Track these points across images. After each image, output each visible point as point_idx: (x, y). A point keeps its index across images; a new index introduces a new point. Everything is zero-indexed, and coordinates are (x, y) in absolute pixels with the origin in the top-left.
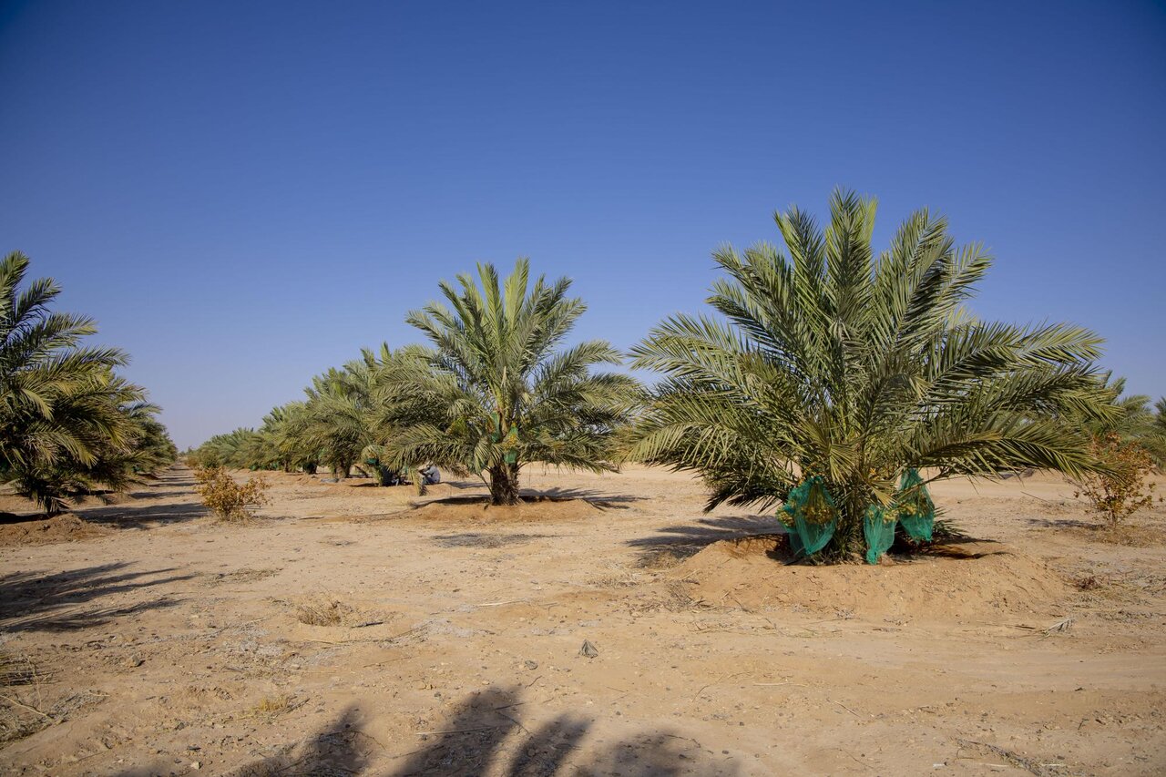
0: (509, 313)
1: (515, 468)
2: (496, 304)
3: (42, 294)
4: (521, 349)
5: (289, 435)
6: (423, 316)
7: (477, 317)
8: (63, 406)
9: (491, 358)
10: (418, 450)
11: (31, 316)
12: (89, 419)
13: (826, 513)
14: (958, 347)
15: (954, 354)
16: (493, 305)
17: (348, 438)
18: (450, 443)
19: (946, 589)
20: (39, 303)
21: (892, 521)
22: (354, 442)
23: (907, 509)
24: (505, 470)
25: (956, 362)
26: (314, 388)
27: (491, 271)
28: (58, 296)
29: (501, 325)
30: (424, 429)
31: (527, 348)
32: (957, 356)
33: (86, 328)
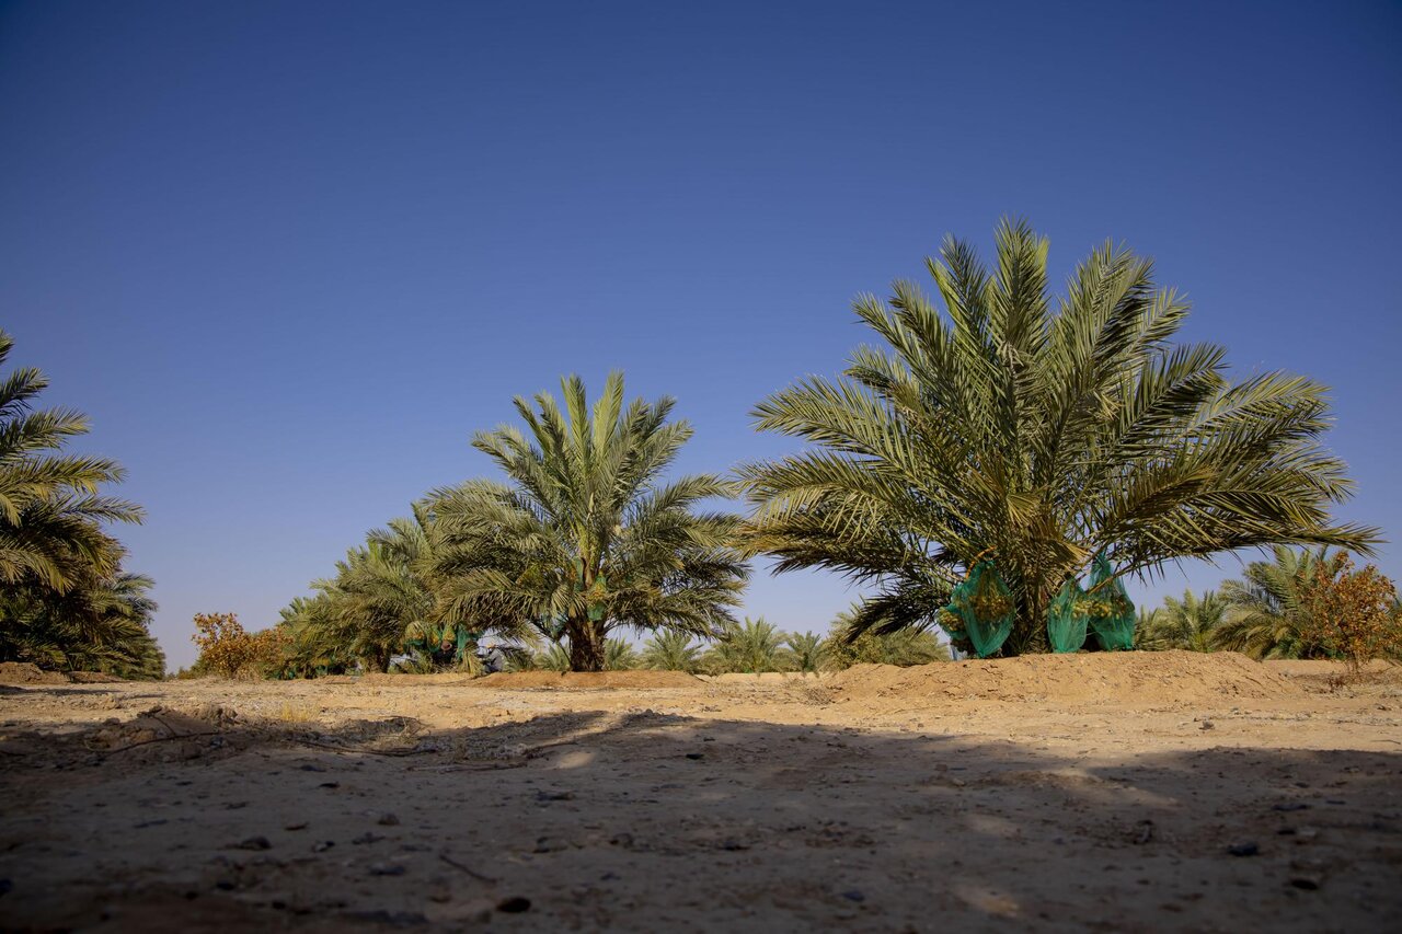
0: (599, 440)
1: (601, 631)
2: (582, 426)
3: (24, 387)
4: (612, 478)
5: (313, 621)
6: (492, 441)
7: (559, 438)
8: (37, 519)
9: (574, 492)
10: (480, 598)
11: (7, 413)
12: (67, 538)
13: (1001, 603)
14: (1155, 382)
15: (1149, 392)
16: (578, 427)
17: (390, 612)
18: (521, 594)
19: (1159, 674)
20: (20, 398)
21: (1083, 613)
22: (397, 616)
23: (1101, 609)
24: (588, 633)
25: (1153, 401)
26: (348, 563)
27: (578, 386)
28: (43, 390)
29: (588, 453)
30: (489, 574)
31: (620, 477)
32: (1153, 393)
33: (75, 426)
